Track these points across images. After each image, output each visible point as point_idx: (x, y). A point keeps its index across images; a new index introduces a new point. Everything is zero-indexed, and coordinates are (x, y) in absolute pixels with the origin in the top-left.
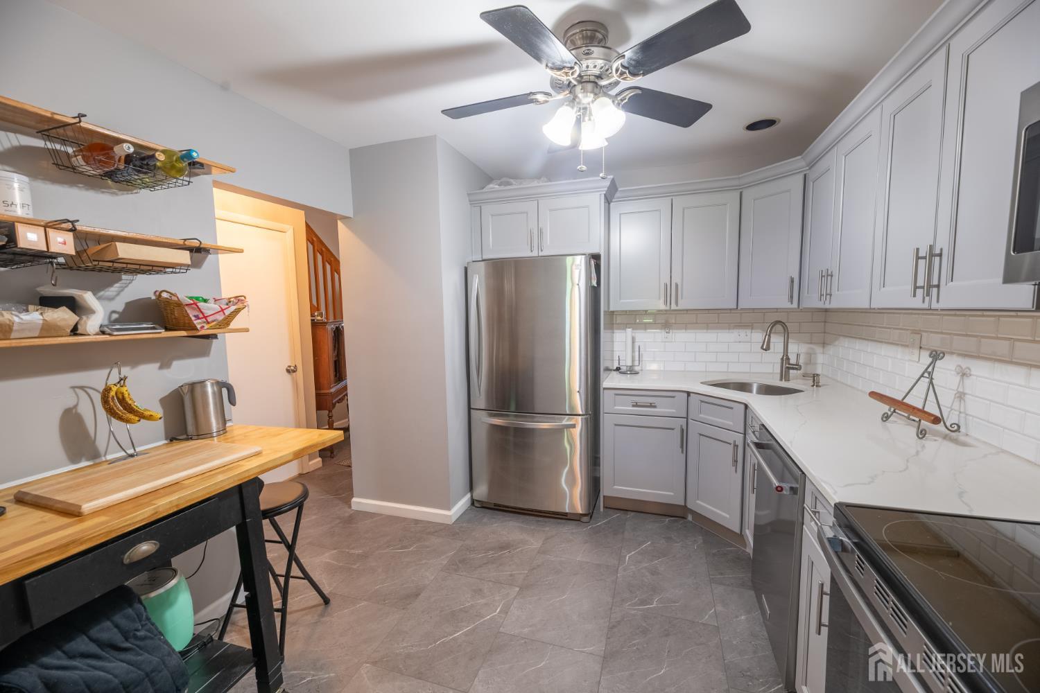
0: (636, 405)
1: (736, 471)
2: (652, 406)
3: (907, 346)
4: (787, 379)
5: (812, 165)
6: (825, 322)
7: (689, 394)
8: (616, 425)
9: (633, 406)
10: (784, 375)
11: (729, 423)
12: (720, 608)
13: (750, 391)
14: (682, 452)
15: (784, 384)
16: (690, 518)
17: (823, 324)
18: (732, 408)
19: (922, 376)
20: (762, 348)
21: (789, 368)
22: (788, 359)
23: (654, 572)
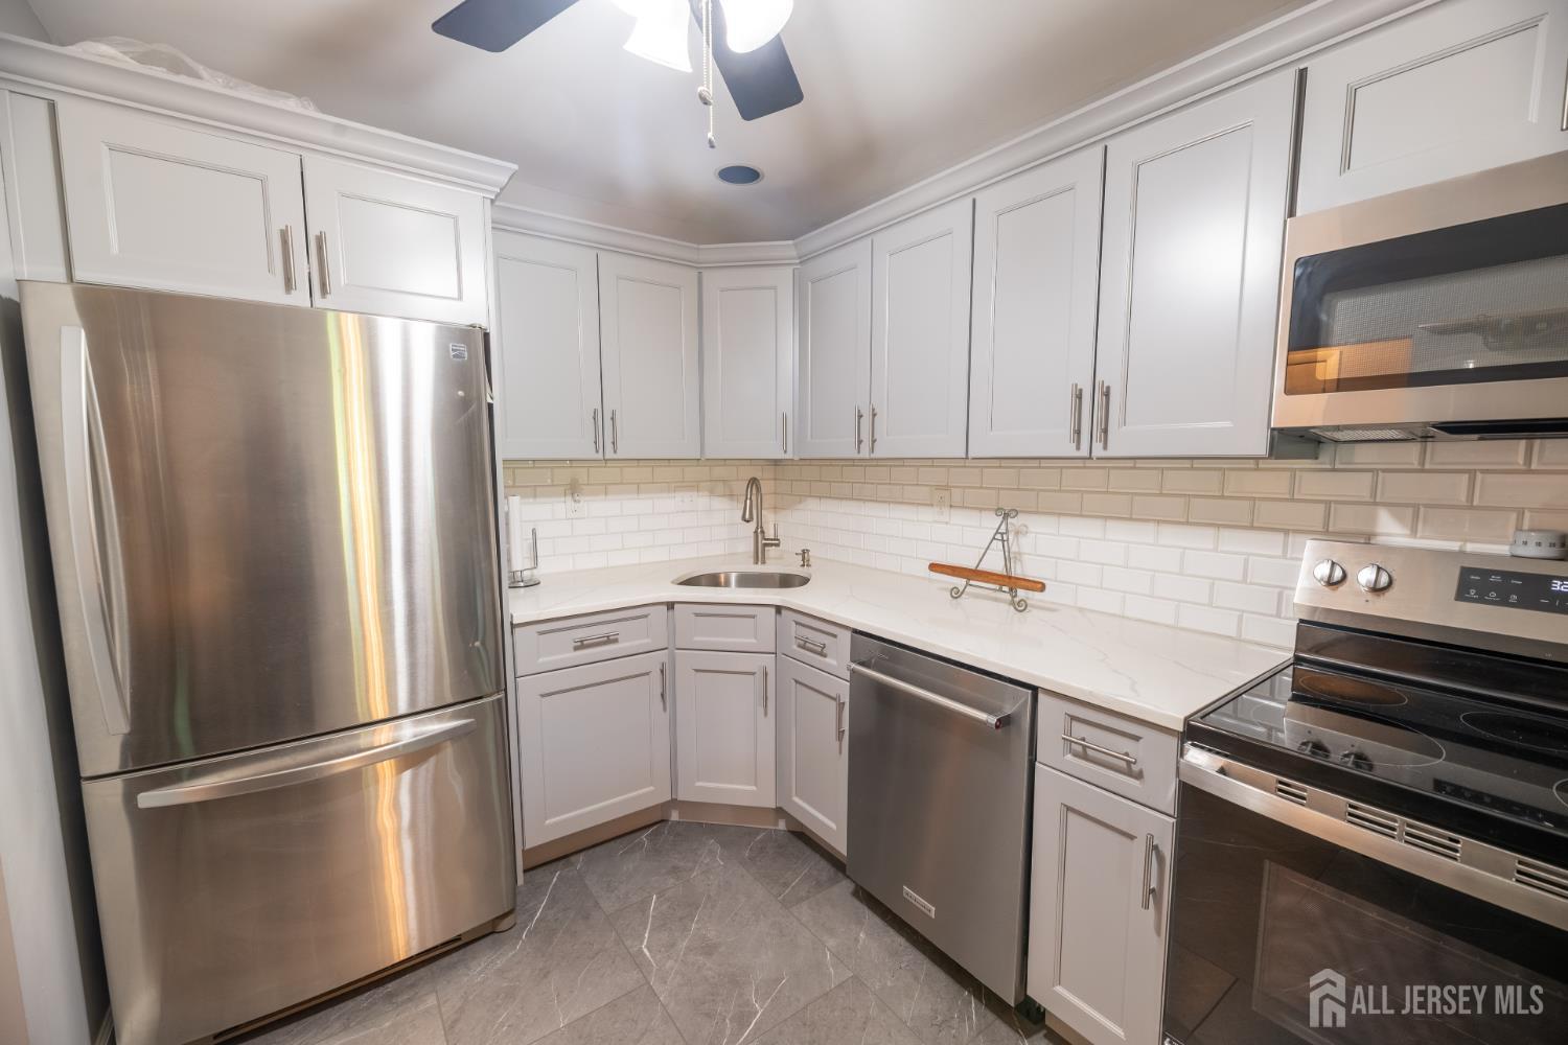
0: (582, 645)
1: (766, 714)
2: (609, 640)
3: (932, 505)
4: (764, 563)
5: (804, 260)
6: (775, 479)
7: (670, 605)
8: (543, 696)
9: (576, 649)
10: (759, 556)
11: (748, 642)
12: (831, 943)
13: (727, 584)
14: (665, 709)
15: (760, 569)
16: (675, 816)
17: (773, 482)
18: (753, 617)
19: (994, 538)
20: (744, 519)
21: (765, 545)
22: (763, 532)
23: (709, 949)
